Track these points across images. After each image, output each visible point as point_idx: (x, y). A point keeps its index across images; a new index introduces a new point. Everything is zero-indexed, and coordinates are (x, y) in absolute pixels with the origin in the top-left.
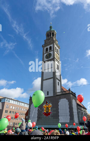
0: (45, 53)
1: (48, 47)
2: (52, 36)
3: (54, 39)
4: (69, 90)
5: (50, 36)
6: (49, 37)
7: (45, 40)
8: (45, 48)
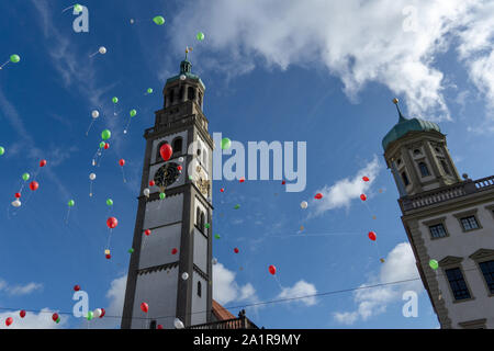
0: (153, 160)
1: (170, 139)
2: (186, 99)
3: (195, 111)
4: (242, 316)
5: (181, 96)
6: (175, 103)
7: (156, 112)
8: (156, 143)
